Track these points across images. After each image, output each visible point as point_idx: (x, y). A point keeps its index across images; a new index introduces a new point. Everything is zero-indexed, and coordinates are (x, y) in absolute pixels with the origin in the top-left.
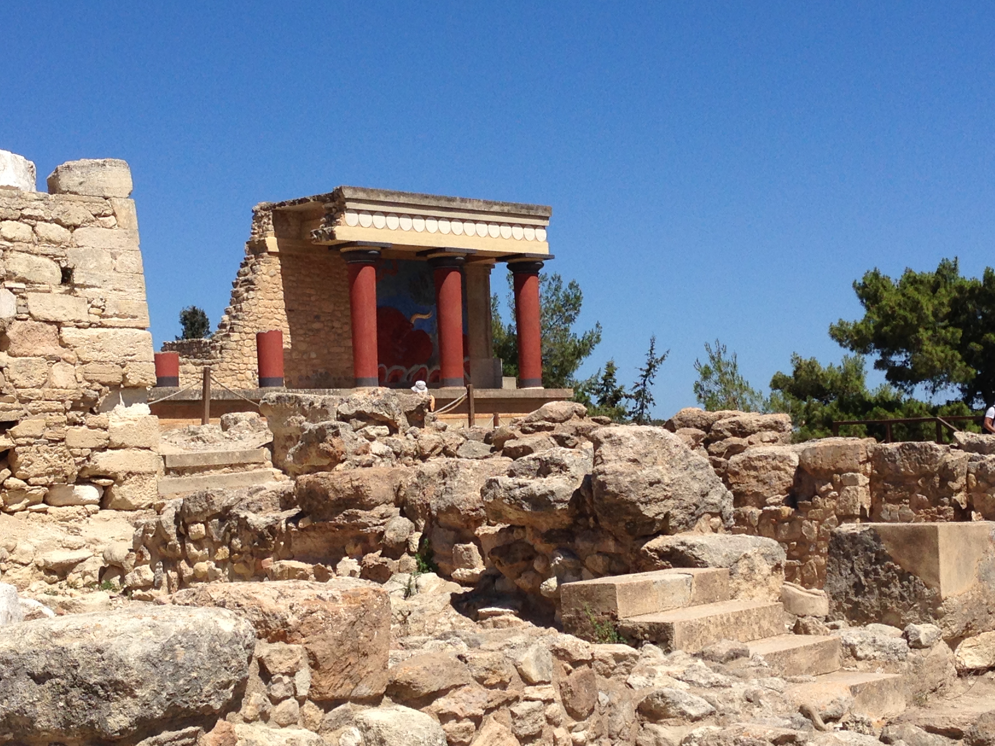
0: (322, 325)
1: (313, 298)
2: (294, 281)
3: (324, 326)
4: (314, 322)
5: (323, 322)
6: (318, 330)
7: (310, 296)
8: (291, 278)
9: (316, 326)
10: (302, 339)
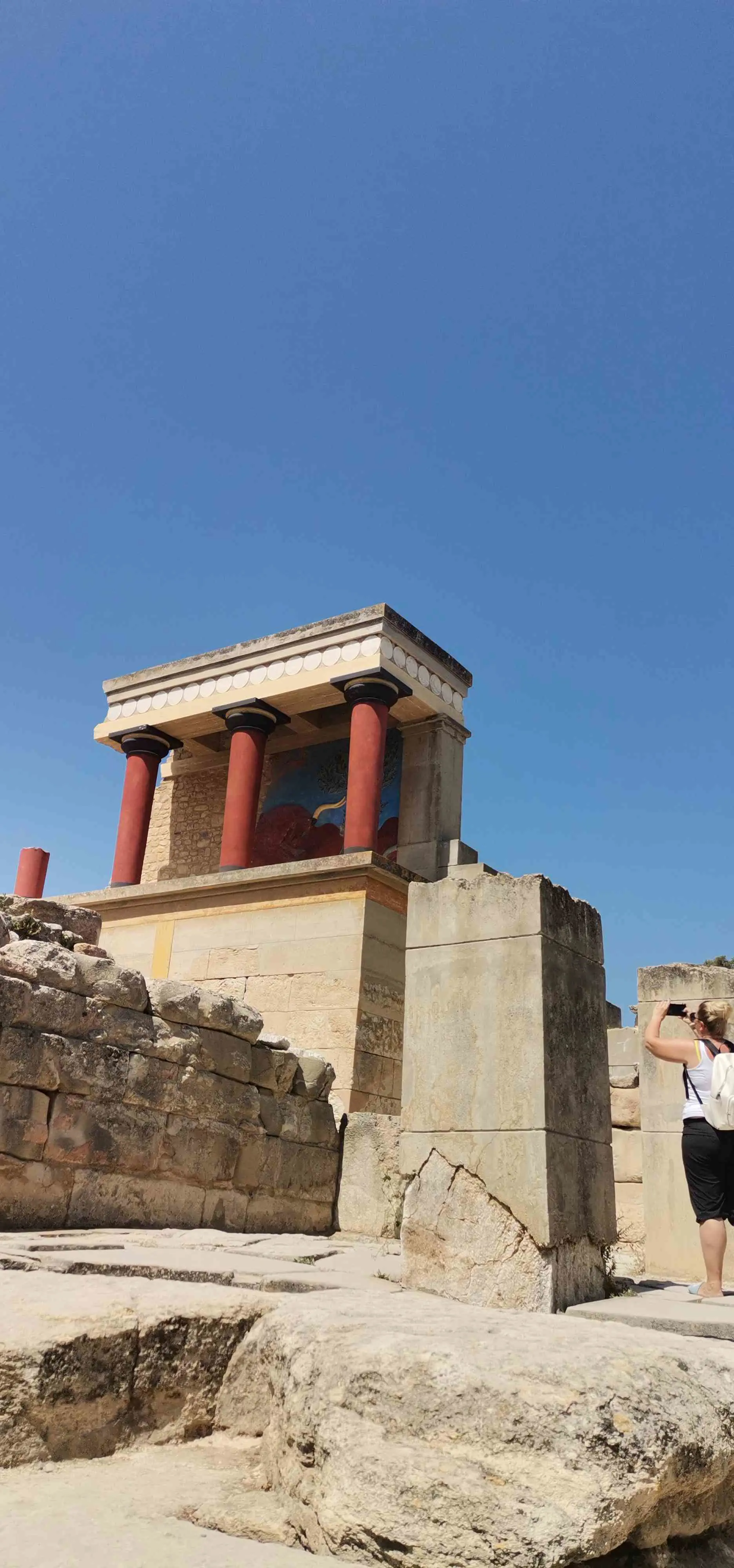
0: (208, 842)
1: (203, 815)
2: (185, 802)
3: (211, 842)
4: (200, 840)
5: (210, 839)
6: (204, 848)
7: (201, 813)
8: (183, 799)
9: (201, 845)
10: (184, 861)
